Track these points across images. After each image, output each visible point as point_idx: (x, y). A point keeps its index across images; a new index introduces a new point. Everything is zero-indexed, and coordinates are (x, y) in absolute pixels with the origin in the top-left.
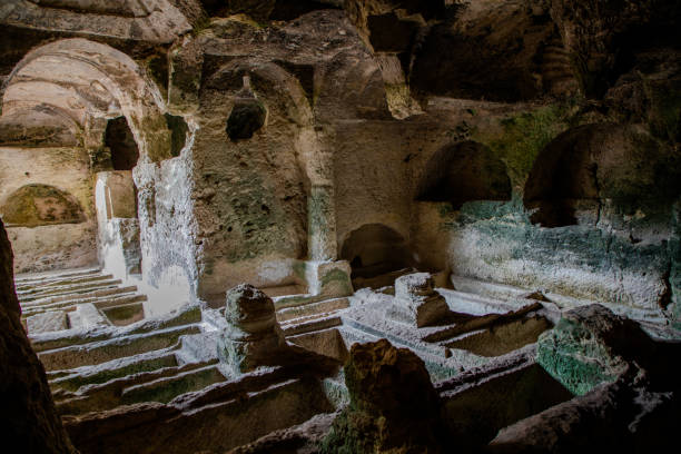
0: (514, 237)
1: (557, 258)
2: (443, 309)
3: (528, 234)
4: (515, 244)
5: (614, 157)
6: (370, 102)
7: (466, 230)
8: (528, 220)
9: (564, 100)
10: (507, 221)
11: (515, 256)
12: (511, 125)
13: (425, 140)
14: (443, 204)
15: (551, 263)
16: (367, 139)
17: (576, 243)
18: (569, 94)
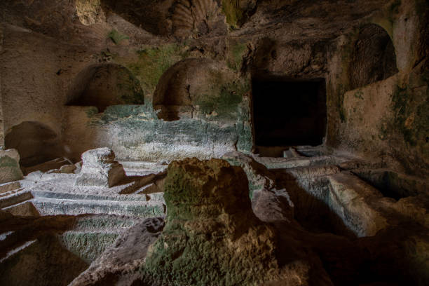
0: (147, 128)
1: (175, 139)
2: (122, 173)
3: (156, 126)
4: (148, 133)
5: (199, 82)
6: (36, 17)
7: (110, 125)
8: (156, 117)
9: (180, 42)
10: (141, 118)
11: (148, 140)
12: (143, 54)
13: (75, 59)
14: (91, 108)
15: (172, 143)
16: (26, 49)
17: (187, 129)
18: (184, 38)
